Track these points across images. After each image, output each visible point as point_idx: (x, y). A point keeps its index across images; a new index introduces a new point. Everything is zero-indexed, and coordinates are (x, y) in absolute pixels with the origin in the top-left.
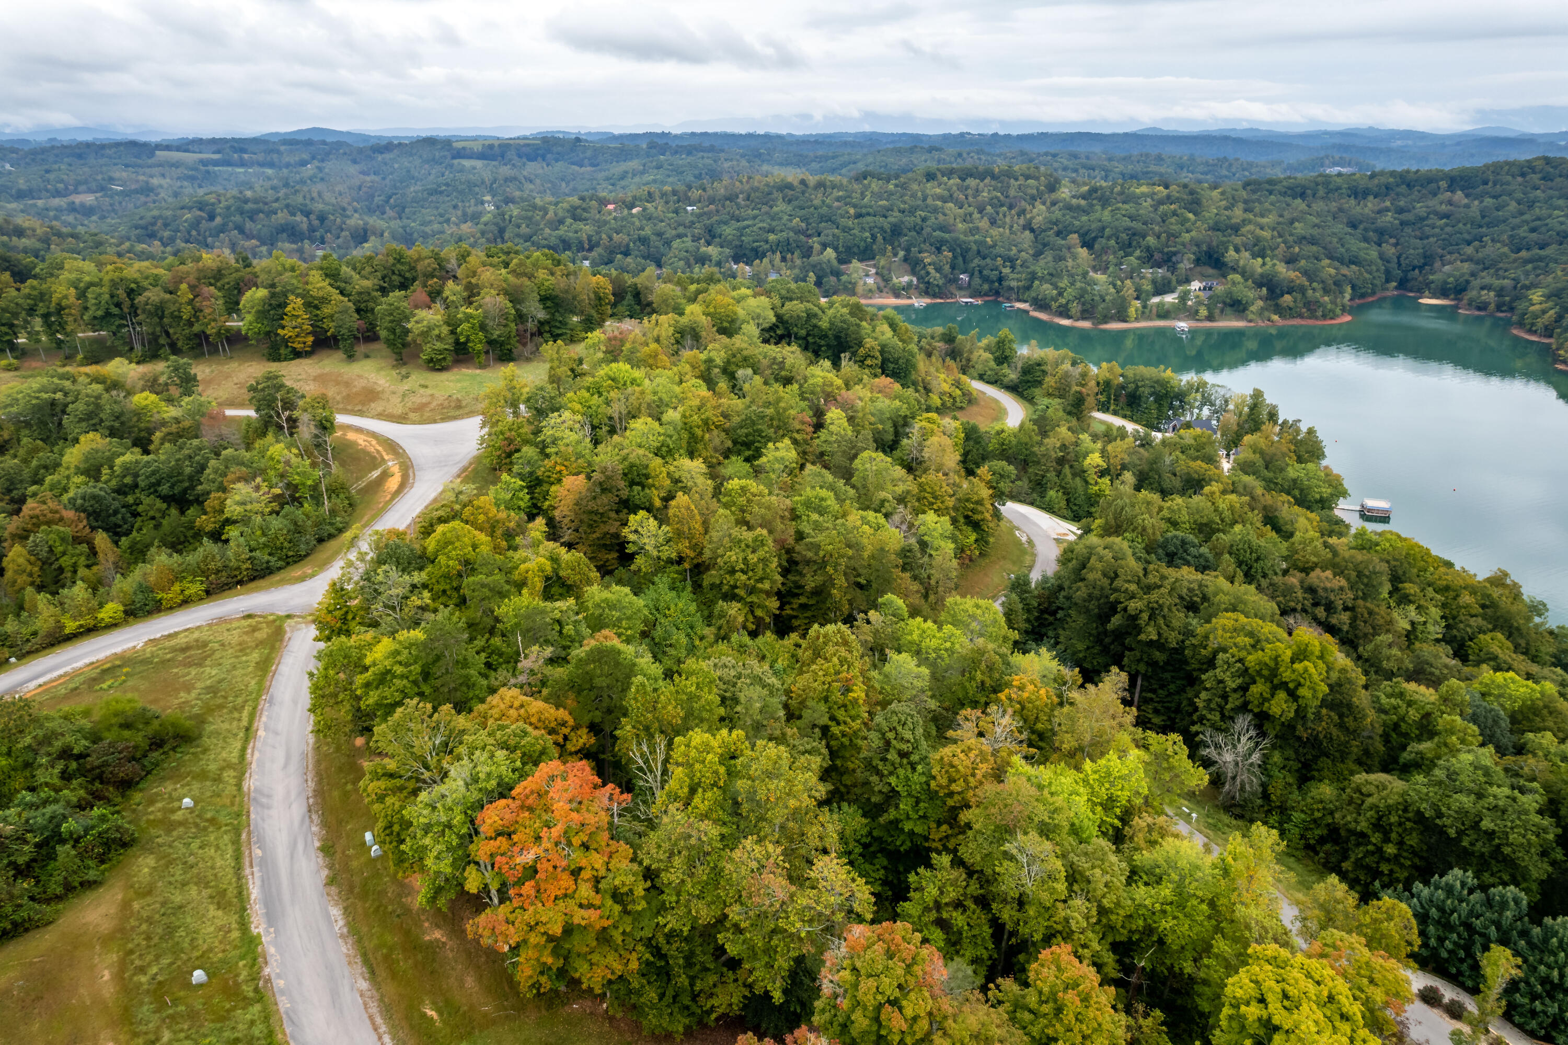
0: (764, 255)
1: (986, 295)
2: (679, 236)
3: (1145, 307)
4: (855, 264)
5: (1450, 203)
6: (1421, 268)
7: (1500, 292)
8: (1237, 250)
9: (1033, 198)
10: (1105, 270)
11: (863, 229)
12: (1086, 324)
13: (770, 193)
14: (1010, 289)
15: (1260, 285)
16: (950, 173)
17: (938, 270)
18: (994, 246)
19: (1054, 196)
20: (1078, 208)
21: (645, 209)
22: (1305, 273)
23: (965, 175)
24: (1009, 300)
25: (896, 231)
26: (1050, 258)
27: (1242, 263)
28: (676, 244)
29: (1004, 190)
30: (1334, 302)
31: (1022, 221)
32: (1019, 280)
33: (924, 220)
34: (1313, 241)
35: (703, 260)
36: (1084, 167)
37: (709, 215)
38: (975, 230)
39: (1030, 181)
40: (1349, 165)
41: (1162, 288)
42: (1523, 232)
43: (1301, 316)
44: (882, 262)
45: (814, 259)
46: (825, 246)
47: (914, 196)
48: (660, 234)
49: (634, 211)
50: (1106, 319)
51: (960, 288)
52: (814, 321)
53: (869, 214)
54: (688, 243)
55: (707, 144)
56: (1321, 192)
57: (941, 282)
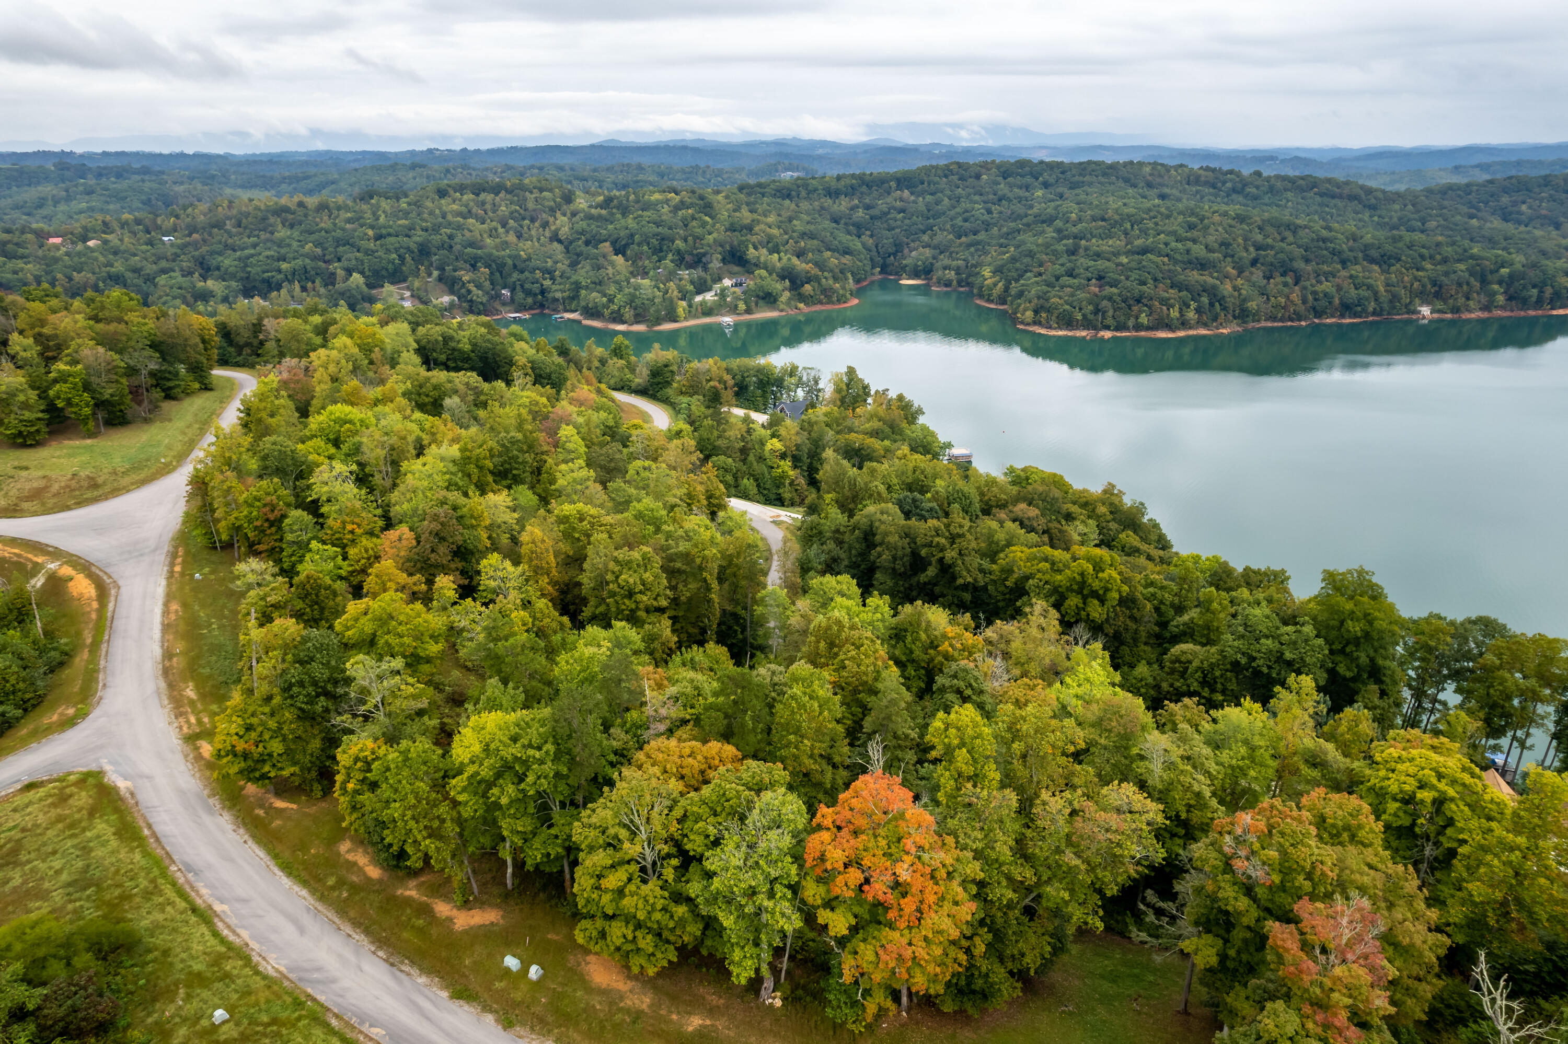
0: (279, 287)
1: (531, 308)
2: (164, 271)
3: (690, 306)
4: (388, 288)
5: (901, 200)
6: (895, 254)
7: (958, 271)
8: (756, 248)
9: (552, 211)
10: (645, 274)
11: (388, 251)
12: (641, 328)
13: (264, 219)
14: (556, 300)
15: (783, 278)
16: (461, 189)
17: (479, 287)
18: (529, 259)
19: (572, 207)
20: (600, 218)
21: (105, 242)
22: (816, 264)
23: (478, 190)
24: (558, 312)
25: (424, 252)
26: (588, 268)
27: (762, 259)
28: (162, 280)
29: (522, 203)
30: (843, 288)
31: (548, 234)
32: (563, 291)
33: (451, 237)
34: (812, 236)
35: (205, 296)
36: (577, 178)
37: (196, 247)
38: (506, 244)
39: (545, 194)
40: (797, 170)
41: (702, 288)
42: (959, 221)
43: (821, 303)
44: (417, 284)
45: (340, 286)
46: (349, 272)
47: (431, 213)
48: (136, 271)
49: (91, 243)
50: (659, 321)
51: (504, 304)
52: (453, 344)
53: (390, 235)
54: (178, 278)
55: (136, 166)
56: (803, 193)
57: (484, 300)
